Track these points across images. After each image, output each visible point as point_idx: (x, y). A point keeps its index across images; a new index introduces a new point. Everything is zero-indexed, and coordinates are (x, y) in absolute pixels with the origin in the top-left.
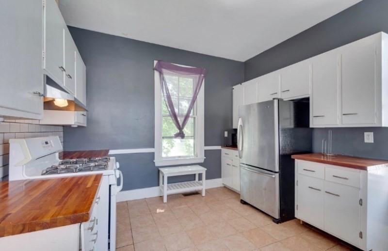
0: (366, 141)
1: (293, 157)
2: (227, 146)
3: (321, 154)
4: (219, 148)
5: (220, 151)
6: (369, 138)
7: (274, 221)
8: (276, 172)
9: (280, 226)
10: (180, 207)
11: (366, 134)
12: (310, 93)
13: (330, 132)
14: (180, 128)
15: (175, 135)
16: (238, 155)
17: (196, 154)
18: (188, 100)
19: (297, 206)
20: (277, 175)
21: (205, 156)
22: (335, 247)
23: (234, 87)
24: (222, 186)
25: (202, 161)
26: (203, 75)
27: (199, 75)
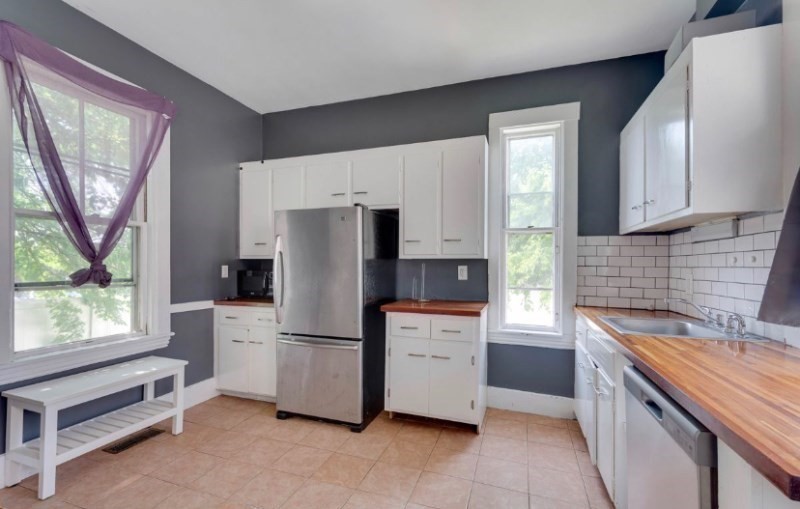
0: (460, 278)
1: (383, 308)
2: (229, 300)
3: (409, 300)
4: (208, 304)
5: (210, 312)
6: (463, 273)
7: (353, 430)
8: (359, 340)
9: (365, 435)
10: (116, 488)
11: (460, 268)
12: (400, 201)
13: (423, 266)
14: (95, 256)
15: (73, 276)
16: (274, 317)
17: (142, 327)
18: (121, 182)
19: (389, 390)
20: (361, 343)
21: (172, 330)
22: (442, 436)
23: (242, 165)
24: (217, 394)
25: (165, 343)
26: (166, 117)
27: (155, 113)
